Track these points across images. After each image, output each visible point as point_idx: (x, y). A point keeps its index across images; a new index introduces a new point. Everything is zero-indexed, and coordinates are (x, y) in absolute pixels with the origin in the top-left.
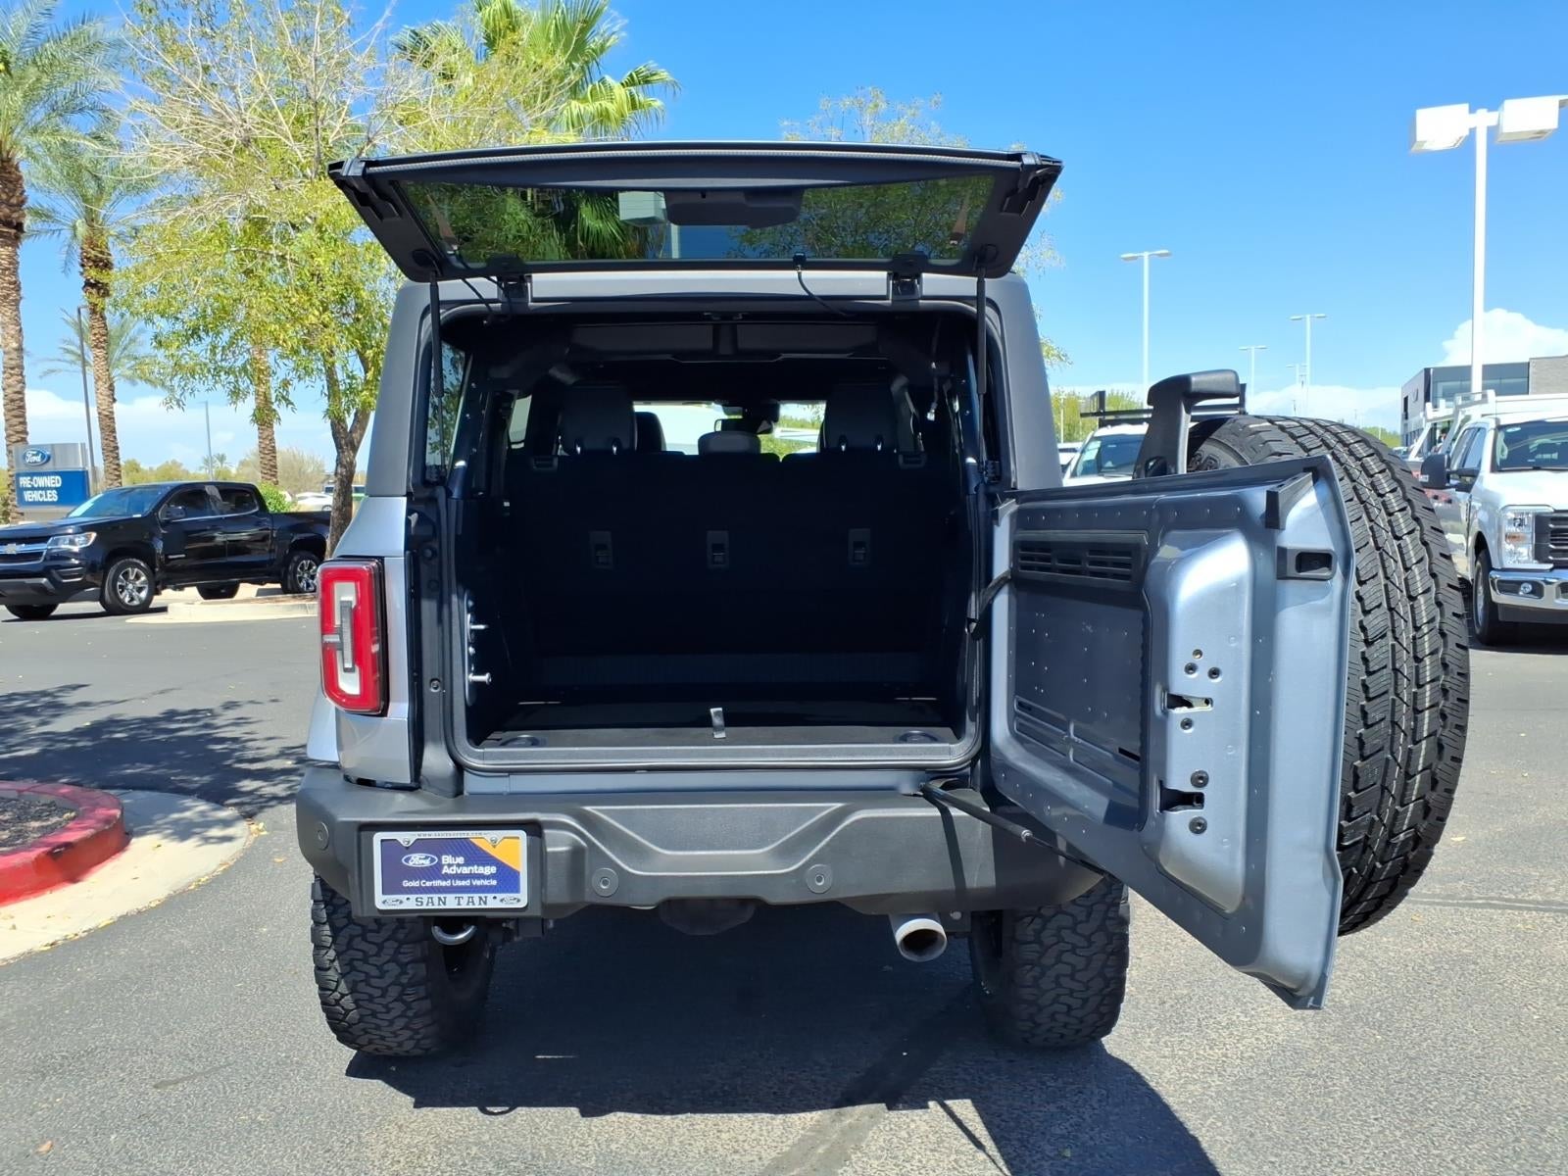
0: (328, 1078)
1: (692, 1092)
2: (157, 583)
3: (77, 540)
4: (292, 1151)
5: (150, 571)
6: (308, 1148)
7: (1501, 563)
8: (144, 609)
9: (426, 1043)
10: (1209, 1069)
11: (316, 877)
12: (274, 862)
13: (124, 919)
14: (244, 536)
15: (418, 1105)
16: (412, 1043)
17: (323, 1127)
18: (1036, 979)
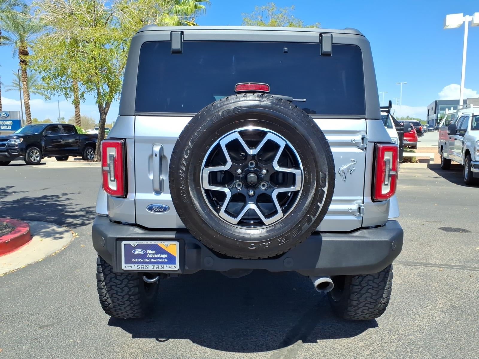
0: (101, 326)
1: (232, 334)
2: (43, 155)
3: (17, 141)
4: (89, 354)
5: (40, 151)
6: (95, 353)
7: (475, 158)
8: (38, 163)
9: (137, 315)
10: (415, 330)
11: (98, 256)
12: (81, 247)
13: (30, 265)
14: (70, 141)
15: (134, 337)
16: (132, 315)
17: (100, 345)
18: (358, 298)
